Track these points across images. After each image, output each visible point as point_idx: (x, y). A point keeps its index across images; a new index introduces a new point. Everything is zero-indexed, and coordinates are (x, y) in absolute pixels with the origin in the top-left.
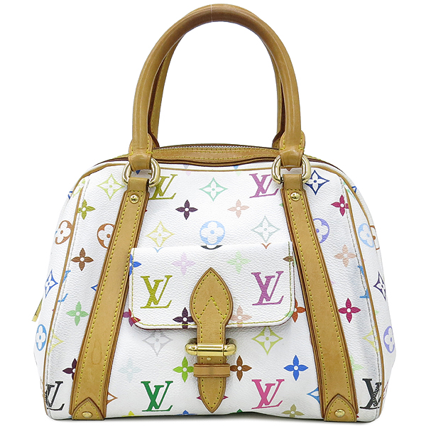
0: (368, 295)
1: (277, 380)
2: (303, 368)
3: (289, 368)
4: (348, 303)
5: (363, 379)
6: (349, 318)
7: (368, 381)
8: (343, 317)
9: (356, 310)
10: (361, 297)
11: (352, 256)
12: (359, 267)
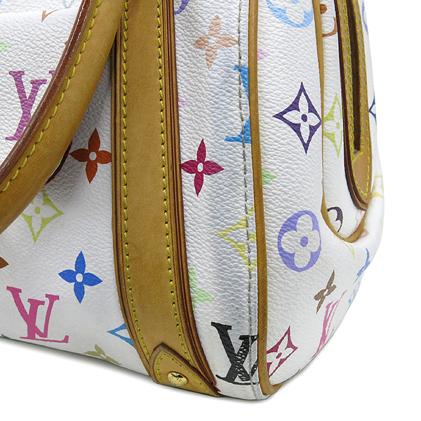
0: (251, 133)
1: (47, 296)
2: (93, 280)
3: (67, 276)
4: (202, 150)
5: (213, 324)
6: (198, 184)
7: (223, 330)
8: (188, 179)
9: (213, 168)
10: (228, 140)
11: (226, 41)
12: (239, 68)
